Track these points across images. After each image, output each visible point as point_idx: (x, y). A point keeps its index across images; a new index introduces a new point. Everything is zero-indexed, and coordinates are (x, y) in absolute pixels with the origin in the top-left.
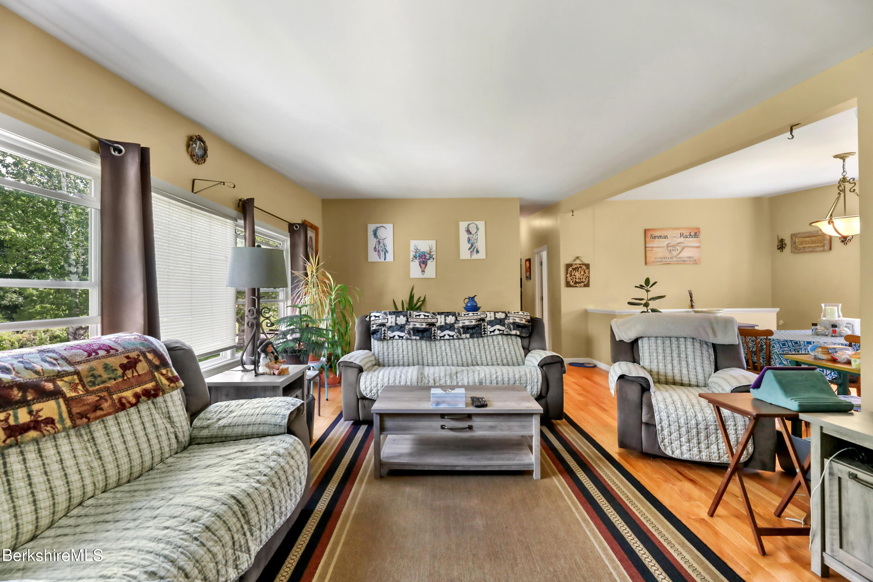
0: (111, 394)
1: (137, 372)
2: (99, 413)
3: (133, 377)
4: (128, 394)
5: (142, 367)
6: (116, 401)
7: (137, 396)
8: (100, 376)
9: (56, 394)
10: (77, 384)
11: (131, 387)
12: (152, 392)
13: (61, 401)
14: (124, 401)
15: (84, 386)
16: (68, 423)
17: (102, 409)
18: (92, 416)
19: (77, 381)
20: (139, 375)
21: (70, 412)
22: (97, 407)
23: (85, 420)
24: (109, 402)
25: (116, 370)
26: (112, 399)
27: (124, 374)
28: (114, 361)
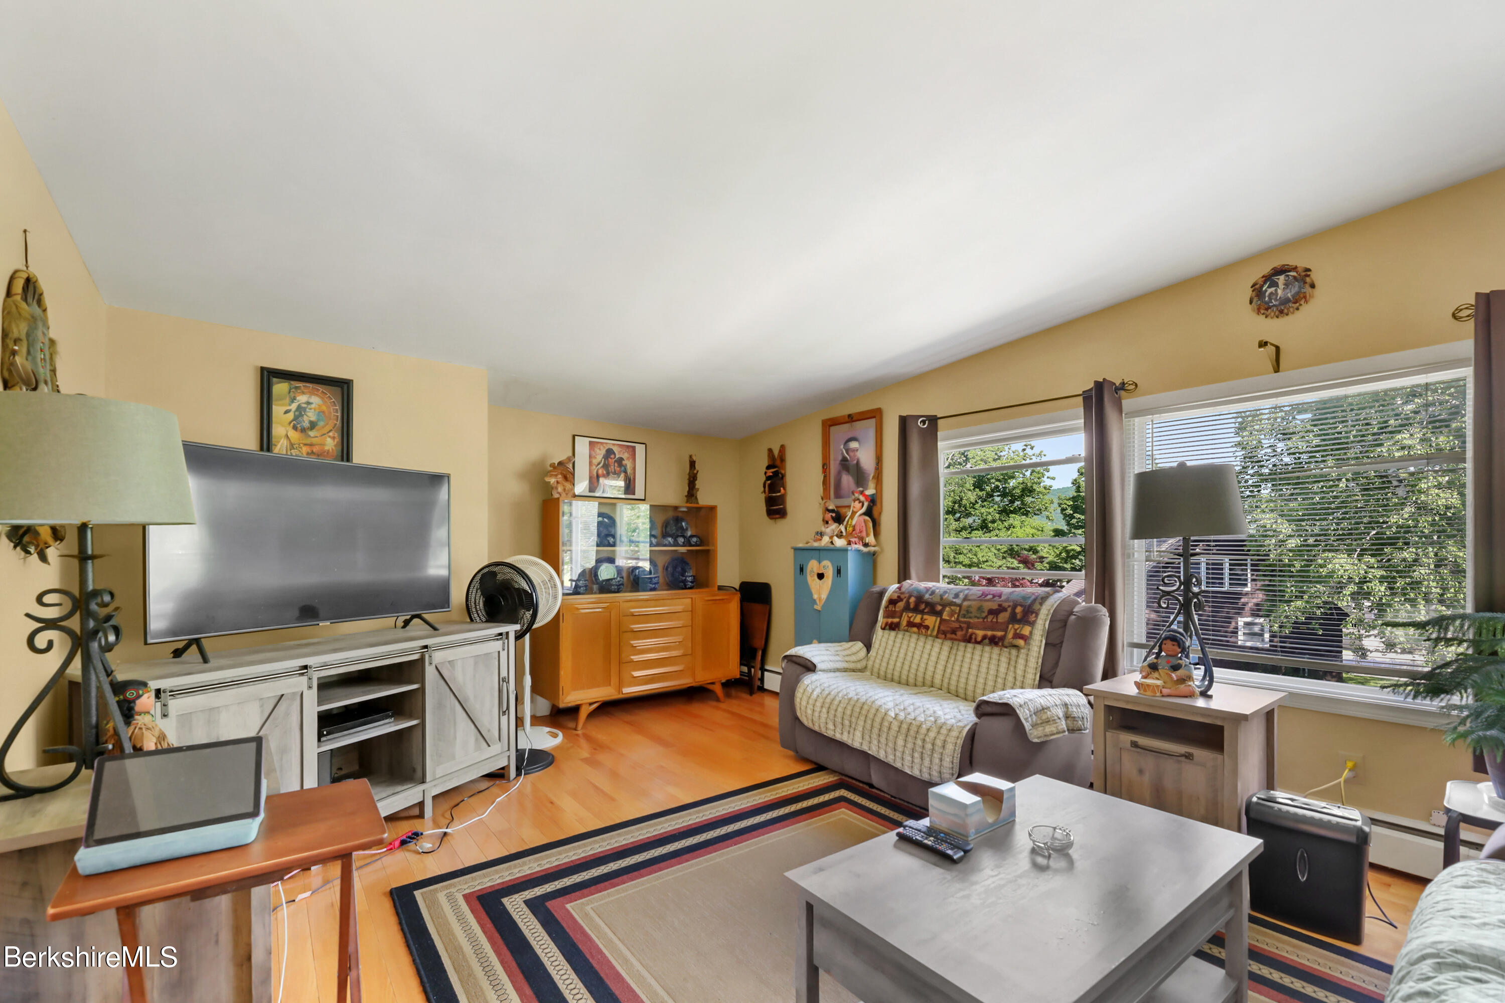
0: (968, 627)
1: (997, 619)
2: (953, 636)
3: (992, 621)
4: (980, 633)
5: (1003, 617)
6: (968, 634)
7: (984, 637)
8: (971, 613)
9: (939, 614)
10: (956, 613)
11: (985, 629)
12: (997, 640)
13: (939, 619)
14: (973, 637)
15: (958, 616)
16: (935, 633)
17: (956, 634)
18: (949, 636)
19: (957, 611)
20: (997, 622)
21: (939, 627)
22: (954, 632)
23: (943, 636)
24: (964, 632)
25: (984, 612)
26: (967, 631)
27: (986, 617)
28: (988, 605)
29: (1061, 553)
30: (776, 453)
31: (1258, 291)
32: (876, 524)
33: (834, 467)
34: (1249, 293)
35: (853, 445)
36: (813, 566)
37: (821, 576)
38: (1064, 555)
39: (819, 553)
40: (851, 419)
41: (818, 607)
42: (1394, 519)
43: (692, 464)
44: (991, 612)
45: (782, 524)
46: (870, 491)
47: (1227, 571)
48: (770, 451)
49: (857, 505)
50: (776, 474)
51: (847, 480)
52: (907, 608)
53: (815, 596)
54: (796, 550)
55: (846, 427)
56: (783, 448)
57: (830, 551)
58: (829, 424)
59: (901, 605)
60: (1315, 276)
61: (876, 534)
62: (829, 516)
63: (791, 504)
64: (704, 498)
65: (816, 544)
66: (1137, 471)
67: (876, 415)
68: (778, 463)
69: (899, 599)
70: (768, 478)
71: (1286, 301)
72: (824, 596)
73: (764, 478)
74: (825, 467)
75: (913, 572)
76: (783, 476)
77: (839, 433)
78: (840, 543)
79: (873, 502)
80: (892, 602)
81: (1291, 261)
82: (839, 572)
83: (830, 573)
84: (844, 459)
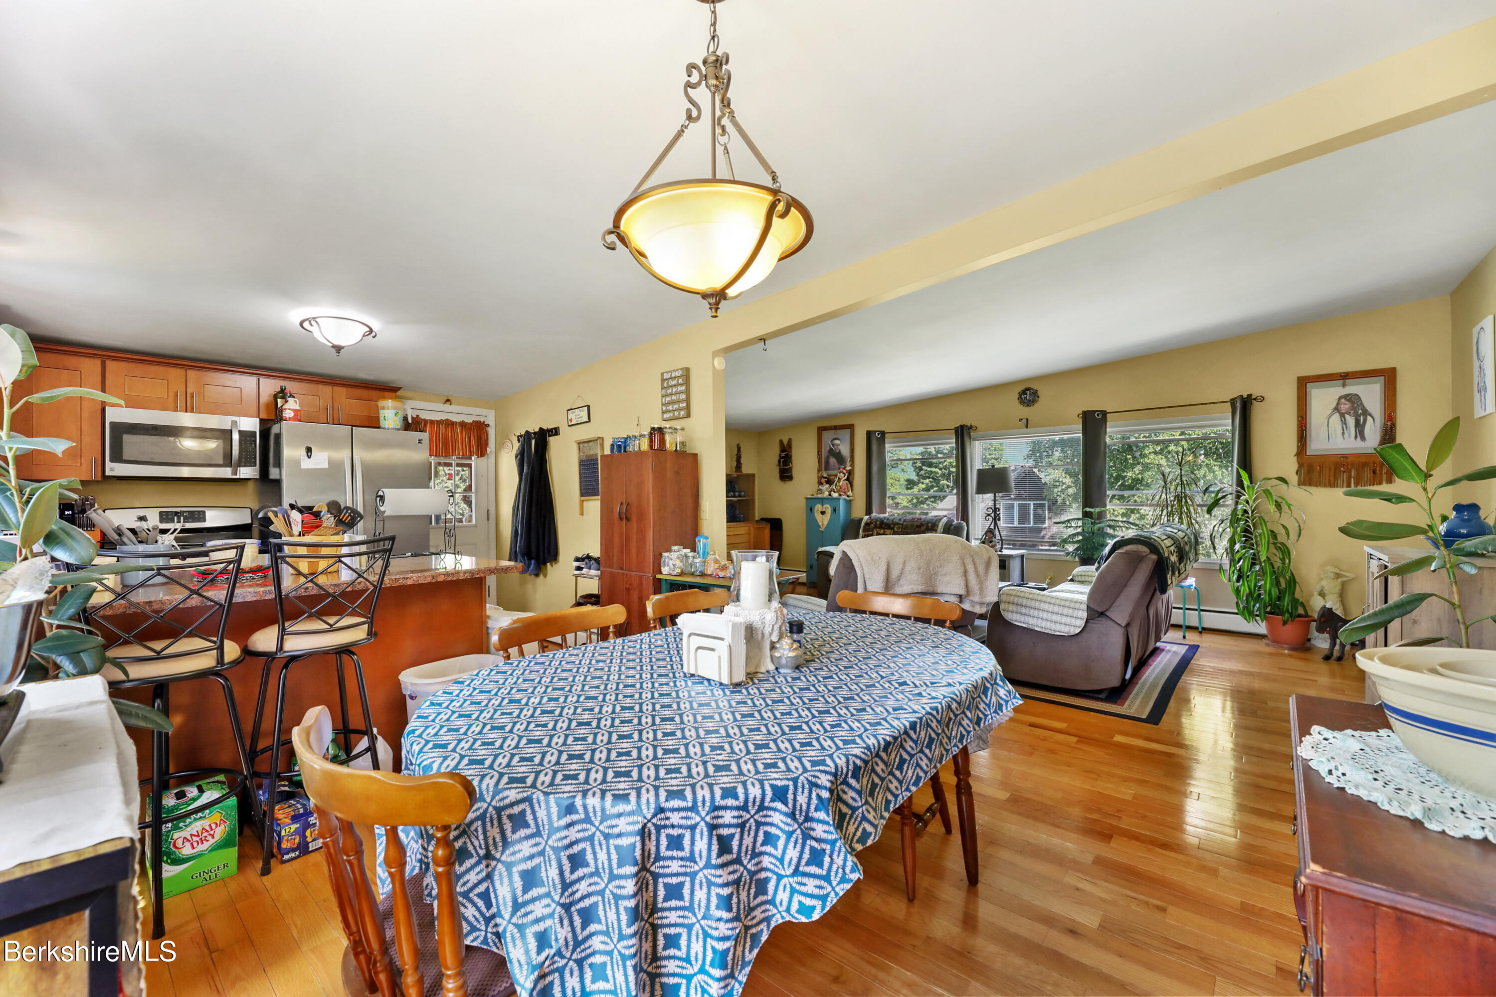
8: (908, 527)
15: (902, 529)
25: (914, 527)
28: (916, 524)
29: (912, 500)
30: (785, 442)
31: (1020, 397)
32: (851, 484)
33: (824, 454)
34: (1017, 396)
35: (837, 442)
36: (819, 507)
37: (823, 513)
38: (915, 501)
39: (822, 501)
40: (836, 428)
41: (822, 529)
42: (1130, 474)
43: (739, 449)
44: (917, 526)
45: (789, 484)
46: (848, 468)
47: (1032, 512)
48: (781, 441)
49: (842, 475)
50: (787, 455)
51: (833, 461)
52: (876, 527)
53: (820, 524)
54: (807, 499)
55: (833, 432)
56: (790, 441)
57: (830, 499)
58: (821, 430)
59: (872, 525)
60: (1039, 393)
61: (852, 490)
62: (823, 480)
63: (795, 472)
64: (746, 470)
65: (819, 496)
66: (977, 468)
67: (851, 427)
68: (787, 449)
69: (871, 523)
70: (781, 458)
71: (1029, 401)
72: (826, 523)
73: (778, 458)
74: (819, 453)
75: (874, 509)
76: (791, 456)
77: (827, 436)
78: (835, 495)
79: (851, 473)
80: (867, 524)
81: (1032, 387)
82: (835, 510)
83: (829, 511)
84: (831, 449)
